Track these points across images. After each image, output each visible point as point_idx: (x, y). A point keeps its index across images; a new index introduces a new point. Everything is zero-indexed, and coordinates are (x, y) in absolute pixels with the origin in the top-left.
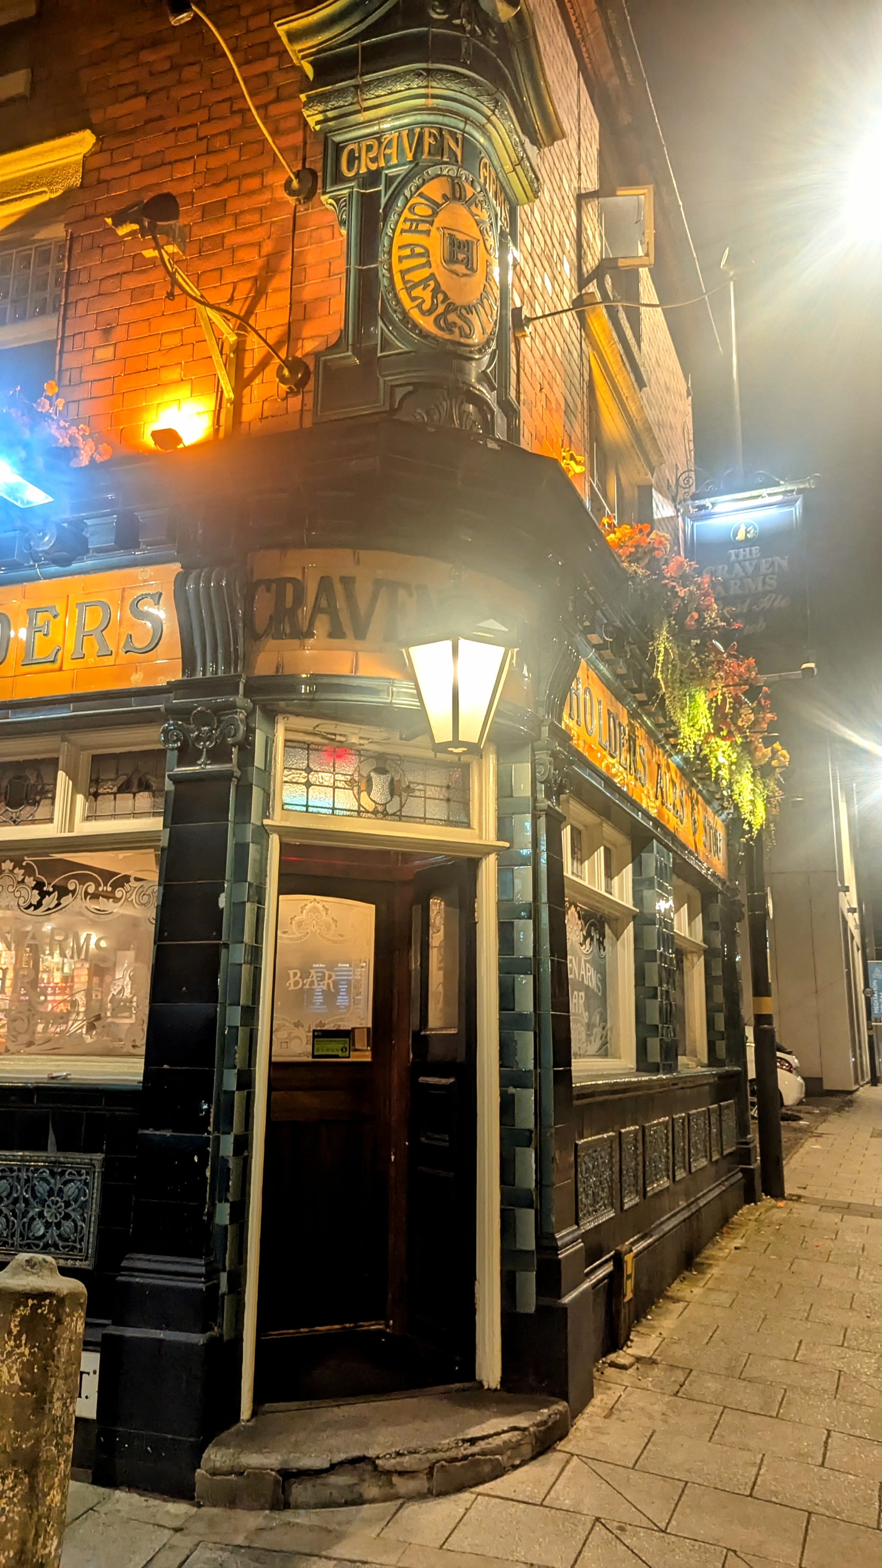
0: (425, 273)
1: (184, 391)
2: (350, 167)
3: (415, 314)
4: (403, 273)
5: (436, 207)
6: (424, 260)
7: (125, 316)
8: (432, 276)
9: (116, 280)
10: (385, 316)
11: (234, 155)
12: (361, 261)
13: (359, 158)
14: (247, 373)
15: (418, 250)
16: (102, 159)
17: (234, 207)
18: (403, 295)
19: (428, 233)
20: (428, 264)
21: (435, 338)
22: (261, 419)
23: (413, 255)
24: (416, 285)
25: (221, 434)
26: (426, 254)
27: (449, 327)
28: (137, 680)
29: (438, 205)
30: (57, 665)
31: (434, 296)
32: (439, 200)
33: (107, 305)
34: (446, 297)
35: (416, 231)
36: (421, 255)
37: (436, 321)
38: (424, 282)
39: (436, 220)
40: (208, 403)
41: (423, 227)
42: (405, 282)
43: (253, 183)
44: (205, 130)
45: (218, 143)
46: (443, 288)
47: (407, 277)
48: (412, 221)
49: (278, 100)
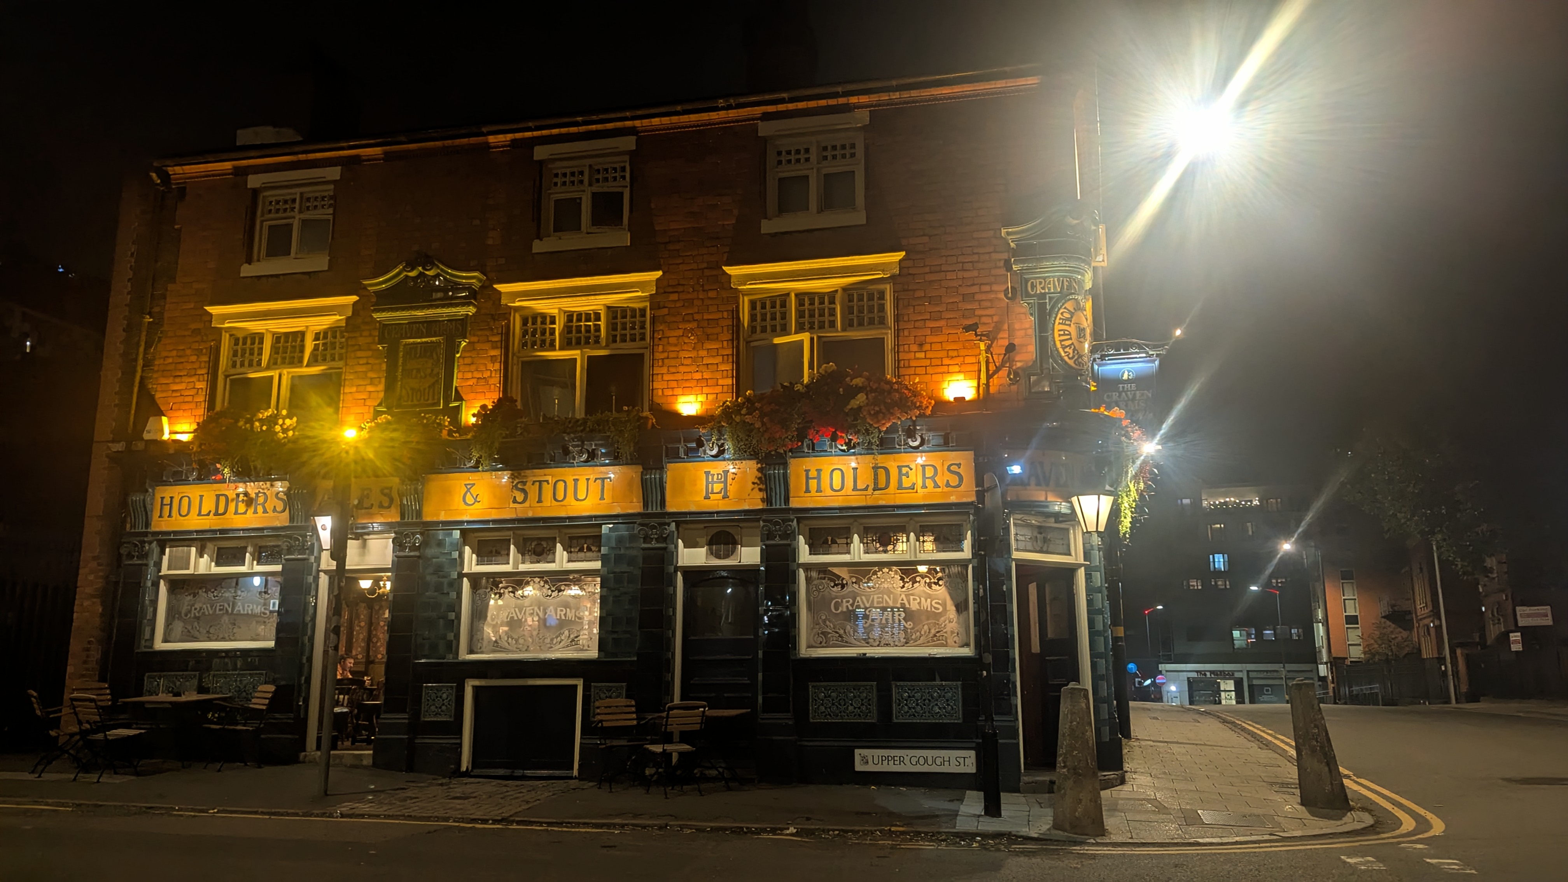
0: (1069, 342)
1: (961, 376)
2: (1032, 290)
3: (1066, 358)
4: (1061, 341)
5: (1072, 314)
6: (1069, 337)
7: (929, 339)
8: (1072, 344)
9: (923, 322)
10: (1052, 356)
11: (976, 273)
12: (1040, 332)
13: (1036, 286)
14: (991, 372)
15: (1066, 332)
16: (909, 263)
17: (977, 297)
18: (1061, 350)
19: (1070, 325)
20: (1071, 339)
21: (1074, 368)
22: (999, 393)
23: (1064, 335)
24: (1067, 347)
25: (981, 396)
26: (1070, 334)
27: (1080, 364)
28: (953, 499)
29: (1073, 313)
30: (915, 490)
31: (1074, 352)
32: (1073, 311)
33: (920, 333)
34: (1078, 353)
35: (1065, 324)
36: (1067, 335)
37: (1075, 362)
38: (1070, 346)
39: (1073, 319)
40: (974, 383)
41: (1067, 323)
42: (1062, 345)
43: (986, 288)
44: (961, 259)
45: (967, 266)
46: (1077, 348)
47: (1063, 343)
48: (1063, 319)
49: (995, 252)
